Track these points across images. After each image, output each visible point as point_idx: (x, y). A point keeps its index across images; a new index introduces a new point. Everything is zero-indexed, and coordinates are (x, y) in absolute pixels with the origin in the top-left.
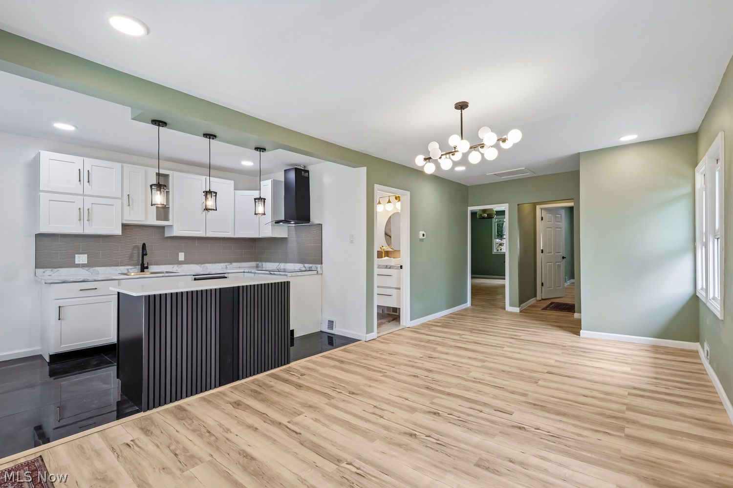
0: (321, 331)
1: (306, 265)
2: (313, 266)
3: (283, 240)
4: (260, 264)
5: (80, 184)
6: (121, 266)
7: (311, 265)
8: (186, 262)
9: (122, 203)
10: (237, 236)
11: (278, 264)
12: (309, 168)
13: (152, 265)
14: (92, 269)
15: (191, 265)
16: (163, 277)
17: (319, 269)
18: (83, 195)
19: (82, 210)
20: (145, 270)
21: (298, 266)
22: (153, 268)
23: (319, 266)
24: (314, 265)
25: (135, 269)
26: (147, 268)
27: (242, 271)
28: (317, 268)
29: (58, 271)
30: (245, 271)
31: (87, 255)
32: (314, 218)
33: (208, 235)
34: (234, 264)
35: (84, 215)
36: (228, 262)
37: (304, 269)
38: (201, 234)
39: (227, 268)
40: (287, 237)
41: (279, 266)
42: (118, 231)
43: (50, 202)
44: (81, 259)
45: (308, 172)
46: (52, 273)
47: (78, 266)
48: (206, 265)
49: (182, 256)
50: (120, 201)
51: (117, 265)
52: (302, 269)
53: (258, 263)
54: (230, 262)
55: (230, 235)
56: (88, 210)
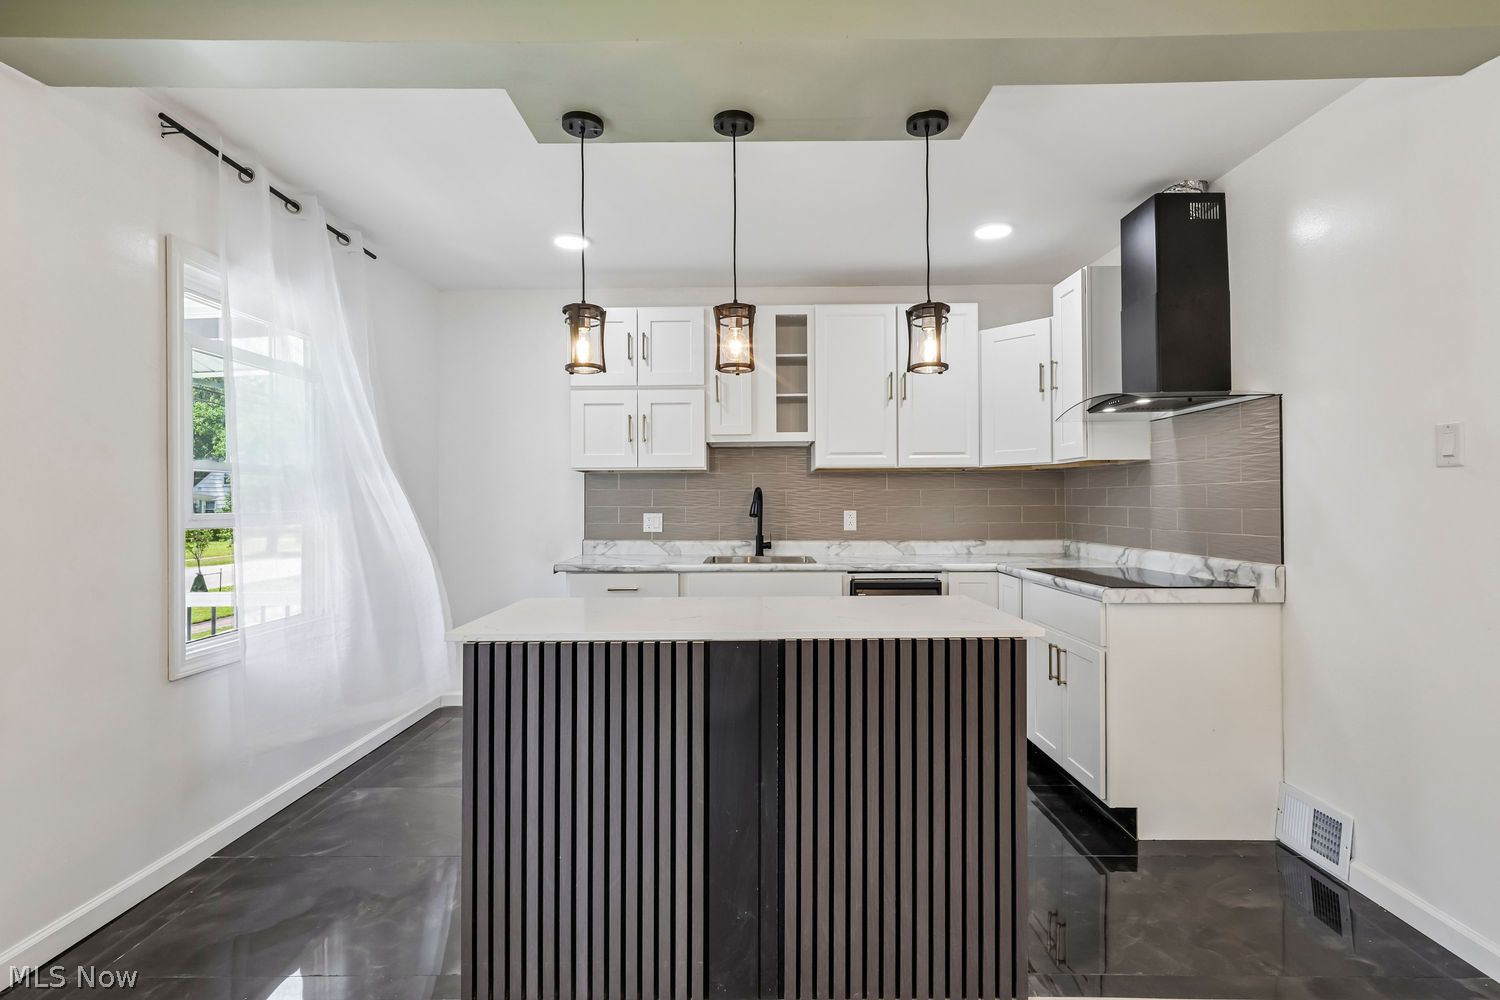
0: (1278, 844)
1: (1214, 562)
2: (1244, 569)
3: (1139, 467)
4: (1073, 546)
5: (632, 364)
6: (721, 539)
7: (1233, 564)
8: (861, 535)
9: (706, 396)
10: (988, 462)
11: (1119, 550)
12: (1225, 184)
13: (784, 539)
14: (669, 544)
15: (873, 543)
16: (771, 571)
17: (1267, 587)
18: (637, 387)
19: (634, 420)
20: (766, 552)
21: (1183, 564)
22: (784, 548)
23: (1267, 569)
24: (1248, 564)
25: (747, 548)
26: (769, 546)
27: (992, 566)
28: (1258, 577)
29: (615, 545)
30: (1002, 567)
31: (661, 515)
32: (1248, 375)
33: (904, 463)
34: (993, 545)
35: (639, 429)
36: (975, 539)
37: (1206, 576)
38: (885, 460)
39: (969, 553)
40: (1146, 456)
41: (1124, 559)
42: (700, 462)
43: (587, 407)
44: (653, 522)
45: (1220, 199)
46: (606, 550)
47: (647, 536)
48: (913, 543)
49: (850, 521)
50: (703, 391)
51: (714, 538)
52: (1199, 575)
53: (1067, 543)
54: (982, 536)
55: (968, 460)
56: (644, 417)
